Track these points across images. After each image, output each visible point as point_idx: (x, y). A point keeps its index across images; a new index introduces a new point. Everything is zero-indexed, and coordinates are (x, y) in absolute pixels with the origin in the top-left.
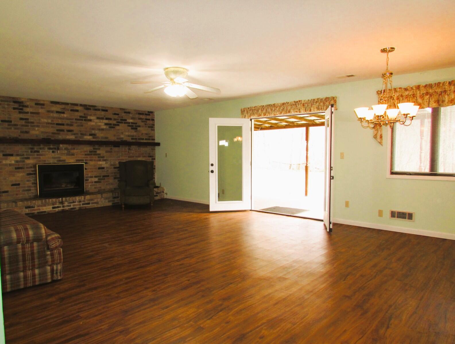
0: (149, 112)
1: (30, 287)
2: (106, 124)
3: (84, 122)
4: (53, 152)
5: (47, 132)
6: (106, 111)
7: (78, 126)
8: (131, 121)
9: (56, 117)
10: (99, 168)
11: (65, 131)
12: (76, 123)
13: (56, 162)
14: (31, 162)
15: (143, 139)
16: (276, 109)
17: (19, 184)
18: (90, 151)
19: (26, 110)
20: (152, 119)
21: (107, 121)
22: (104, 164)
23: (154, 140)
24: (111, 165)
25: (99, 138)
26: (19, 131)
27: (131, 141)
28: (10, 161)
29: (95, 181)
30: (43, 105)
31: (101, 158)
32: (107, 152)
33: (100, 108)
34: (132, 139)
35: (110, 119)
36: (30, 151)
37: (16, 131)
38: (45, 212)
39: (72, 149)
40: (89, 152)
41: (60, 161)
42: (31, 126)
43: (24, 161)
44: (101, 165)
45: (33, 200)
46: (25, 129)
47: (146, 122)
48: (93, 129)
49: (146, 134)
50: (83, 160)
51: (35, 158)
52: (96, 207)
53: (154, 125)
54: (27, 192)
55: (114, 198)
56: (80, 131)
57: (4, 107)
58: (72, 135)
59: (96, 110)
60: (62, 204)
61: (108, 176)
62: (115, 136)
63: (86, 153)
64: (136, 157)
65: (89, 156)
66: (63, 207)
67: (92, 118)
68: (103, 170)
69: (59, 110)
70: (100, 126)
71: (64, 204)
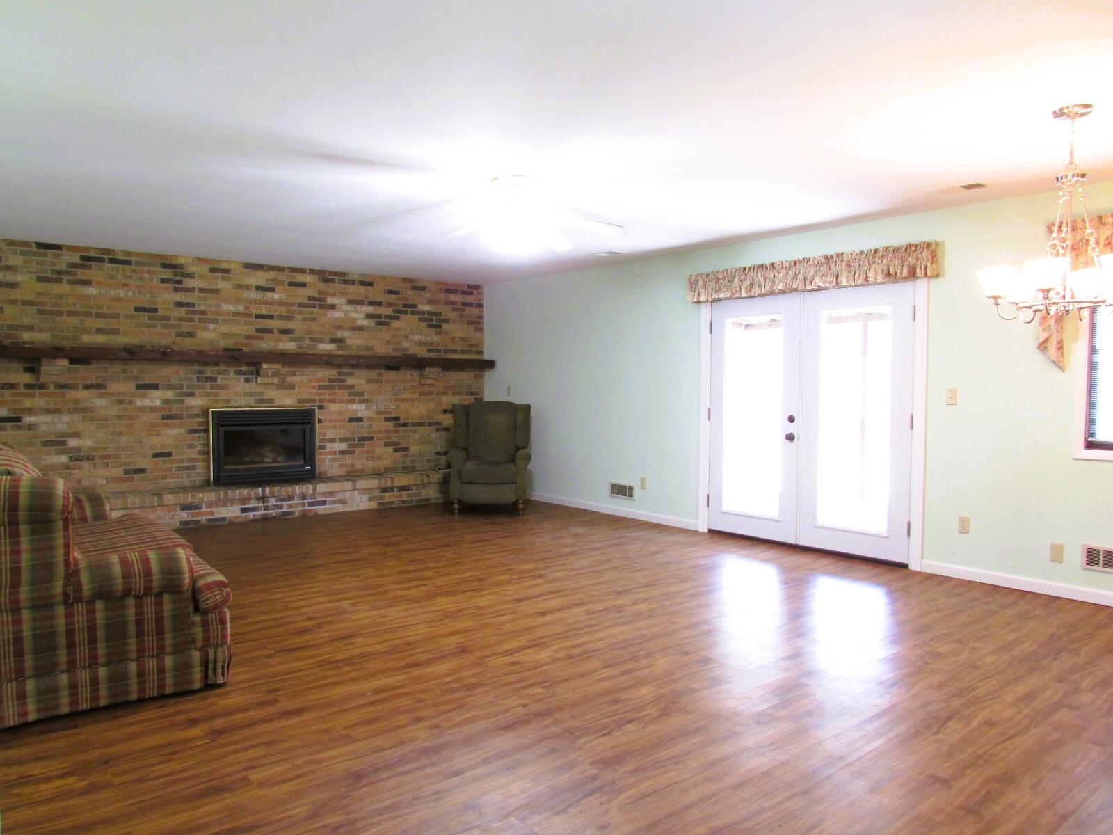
0: (469, 286)
1: (152, 699)
2: (369, 316)
3: (317, 310)
4: (247, 381)
5: (235, 335)
6: (371, 284)
7: (305, 320)
8: (427, 308)
9: (255, 300)
10: (351, 420)
11: (275, 331)
12: (301, 313)
13: (254, 405)
14: (197, 402)
15: (455, 352)
16: (777, 275)
17: (169, 454)
18: (329, 379)
19: (189, 283)
20: (479, 302)
21: (370, 309)
22: (362, 410)
23: (481, 353)
24: (379, 413)
25: (353, 349)
26: (173, 332)
27: (426, 355)
28: (152, 401)
29: (341, 449)
30: (227, 271)
31: (356, 395)
32: (369, 381)
33: (356, 278)
34: (429, 351)
35: (379, 304)
36: (195, 379)
37: (166, 331)
38: (224, 519)
39: (288, 374)
40: (328, 381)
41: (261, 401)
42: (201, 320)
43: (181, 402)
44: (356, 412)
45: (199, 492)
46: (186, 327)
47: (464, 310)
48: (340, 328)
49: (463, 339)
50: (313, 401)
51: (207, 395)
52: (341, 510)
53: (481, 317)
54: (188, 472)
55: (385, 490)
56: (309, 332)
57: (141, 278)
58: (292, 340)
59: (346, 282)
60: (263, 503)
61: (371, 439)
62: (388, 343)
63: (321, 384)
64: (438, 394)
65: (327, 392)
66: (266, 509)
67: (336, 301)
68: (360, 423)
69: (262, 283)
70: (354, 320)
71: (267, 502)
